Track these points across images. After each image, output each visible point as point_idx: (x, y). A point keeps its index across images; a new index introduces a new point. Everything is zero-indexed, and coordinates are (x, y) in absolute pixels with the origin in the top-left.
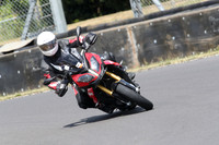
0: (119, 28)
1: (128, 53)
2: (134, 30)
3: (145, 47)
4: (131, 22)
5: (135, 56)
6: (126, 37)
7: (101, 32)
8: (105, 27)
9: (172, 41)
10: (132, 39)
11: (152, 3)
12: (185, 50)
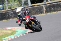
0: (42, 6)
1: (43, 11)
2: (45, 6)
3: (47, 10)
4: (44, 4)
5: (45, 11)
6: (43, 8)
7: (38, 6)
8: (39, 5)
9: (52, 9)
10: (44, 8)
11: (48, 1)
12: (55, 11)
